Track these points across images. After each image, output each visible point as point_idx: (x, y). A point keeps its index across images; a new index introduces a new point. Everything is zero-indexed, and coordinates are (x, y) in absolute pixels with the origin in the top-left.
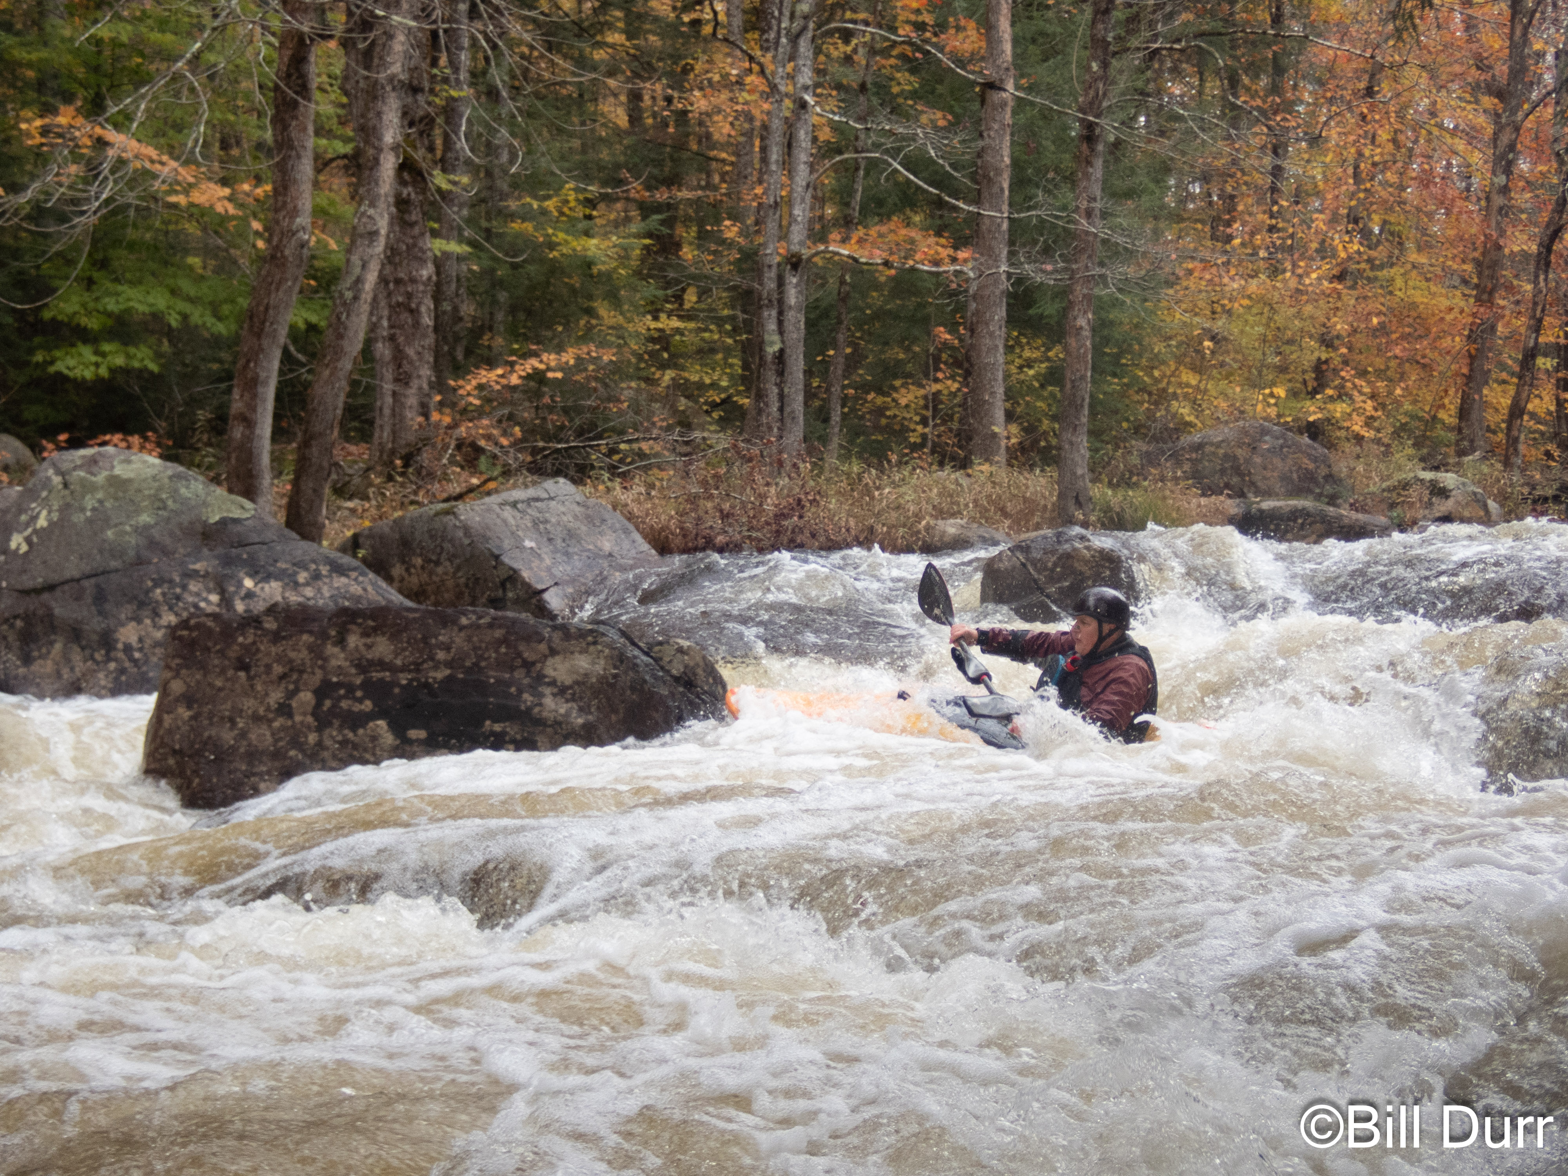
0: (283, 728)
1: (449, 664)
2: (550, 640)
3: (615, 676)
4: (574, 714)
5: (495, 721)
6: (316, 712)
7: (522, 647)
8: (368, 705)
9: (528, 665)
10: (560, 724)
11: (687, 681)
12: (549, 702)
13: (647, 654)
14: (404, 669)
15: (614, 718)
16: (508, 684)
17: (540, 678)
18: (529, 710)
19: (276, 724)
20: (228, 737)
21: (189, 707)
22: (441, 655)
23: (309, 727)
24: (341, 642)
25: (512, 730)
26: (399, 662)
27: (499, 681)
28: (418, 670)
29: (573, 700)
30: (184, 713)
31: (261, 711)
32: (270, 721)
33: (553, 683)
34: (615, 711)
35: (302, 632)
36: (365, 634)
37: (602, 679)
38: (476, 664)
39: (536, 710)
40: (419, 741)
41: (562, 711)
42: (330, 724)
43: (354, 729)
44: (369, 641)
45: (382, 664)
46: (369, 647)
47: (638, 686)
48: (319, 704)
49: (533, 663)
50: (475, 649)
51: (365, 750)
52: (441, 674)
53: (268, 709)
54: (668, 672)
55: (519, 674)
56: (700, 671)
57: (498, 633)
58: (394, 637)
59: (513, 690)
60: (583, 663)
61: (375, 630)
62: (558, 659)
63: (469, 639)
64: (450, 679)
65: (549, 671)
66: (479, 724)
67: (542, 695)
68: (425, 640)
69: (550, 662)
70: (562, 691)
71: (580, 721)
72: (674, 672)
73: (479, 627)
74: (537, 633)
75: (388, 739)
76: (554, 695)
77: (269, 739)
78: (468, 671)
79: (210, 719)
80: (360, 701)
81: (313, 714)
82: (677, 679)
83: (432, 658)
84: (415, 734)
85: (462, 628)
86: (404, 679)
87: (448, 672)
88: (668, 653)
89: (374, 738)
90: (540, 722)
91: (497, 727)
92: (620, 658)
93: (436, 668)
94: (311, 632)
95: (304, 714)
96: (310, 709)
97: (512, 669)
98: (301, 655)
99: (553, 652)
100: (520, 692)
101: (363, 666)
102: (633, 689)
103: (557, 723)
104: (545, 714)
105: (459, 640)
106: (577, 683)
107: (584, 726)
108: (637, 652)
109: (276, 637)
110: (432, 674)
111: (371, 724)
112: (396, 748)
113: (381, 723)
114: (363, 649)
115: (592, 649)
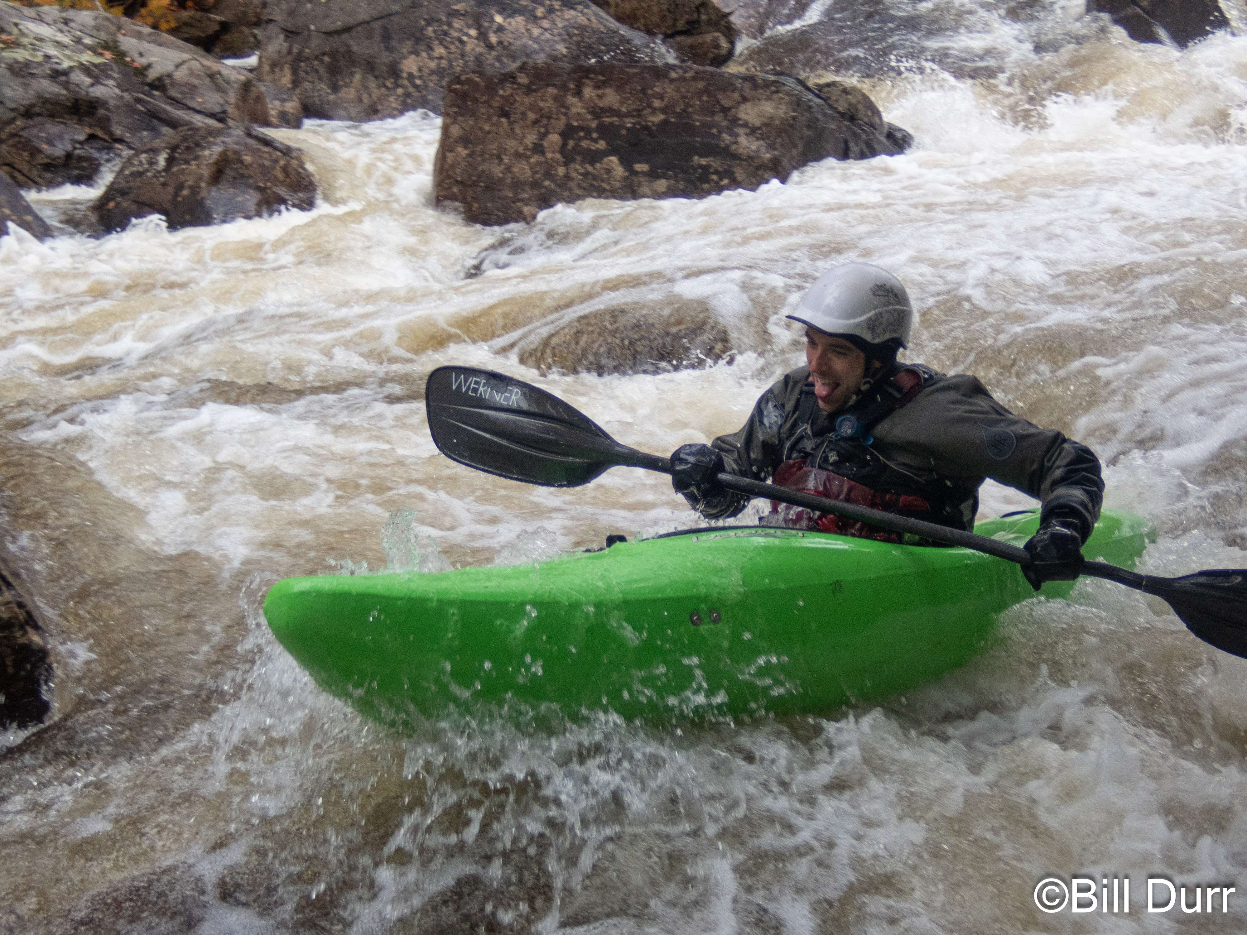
0: (539, 163)
1: (663, 110)
2: (742, 90)
3: (794, 118)
4: (763, 150)
5: (702, 156)
6: (563, 150)
7: (720, 96)
8: (602, 145)
9: (725, 110)
11: (851, 117)
12: (743, 140)
13: (818, 96)
14: (628, 115)
15: (794, 152)
16: (710, 126)
17: (735, 121)
18: (728, 146)
19: (533, 160)
20: (497, 171)
21: (466, 147)
22: (657, 103)
23: (558, 162)
24: (578, 93)
25: (715, 163)
26: (624, 109)
27: (704, 124)
28: (639, 116)
29: (762, 138)
30: (463, 152)
31: (521, 150)
32: (528, 157)
33: (745, 125)
34: (794, 146)
35: (548, 85)
36: (597, 87)
37: (783, 120)
38: (684, 111)
39: (733, 147)
40: (643, 173)
41: (754, 148)
42: (573, 160)
43: (592, 164)
44: (599, 92)
45: (611, 111)
46: (600, 97)
47: (812, 123)
48: (564, 144)
49: (729, 109)
50: (684, 97)
51: (603, 181)
52: (658, 118)
53: (526, 148)
54: (835, 109)
55: (719, 117)
56: (860, 107)
57: (701, 85)
58: (619, 89)
59: (714, 131)
60: (768, 108)
61: (604, 83)
62: (748, 105)
63: (678, 90)
64: (665, 123)
65: (742, 115)
66: (690, 158)
67: (736, 135)
68: (643, 91)
69: (743, 107)
70: (753, 131)
71: (768, 156)
72: (841, 109)
73: (685, 79)
74: (732, 84)
75: (619, 171)
76: (747, 134)
77: (528, 173)
78: (679, 116)
79: (482, 156)
80: (596, 141)
81: (561, 152)
82: (842, 115)
83: (649, 106)
84: (640, 167)
85: (672, 81)
86: (629, 123)
87: (662, 117)
88: (835, 94)
89: (608, 171)
90: (736, 157)
91: (704, 161)
92: (797, 103)
93: (653, 113)
94: (554, 86)
95: (553, 152)
96: (557, 148)
97: (713, 113)
98: (548, 105)
99: (745, 99)
100: (720, 132)
101: (597, 113)
102: (809, 127)
103: (751, 158)
104: (741, 150)
105: (670, 90)
106: (765, 125)
107: (771, 160)
108: (810, 96)
109: (529, 90)
110: (651, 118)
111: (606, 160)
112: (626, 179)
113: (613, 158)
114: (595, 98)
115: (775, 96)
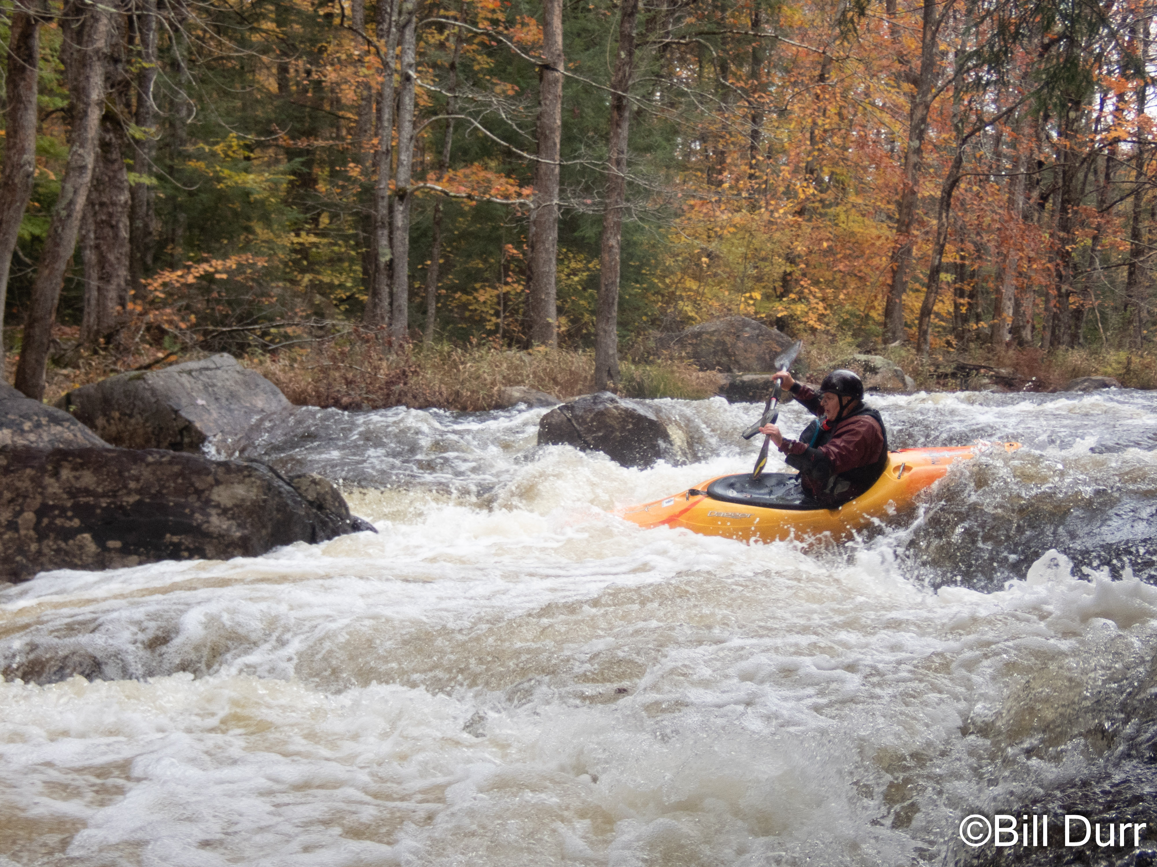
0: (12, 540)
1: (138, 492)
2: (216, 473)
3: (265, 501)
4: (234, 529)
5: (173, 534)
6: (36, 528)
7: (194, 478)
8: (76, 523)
9: (198, 492)
10: (223, 536)
11: (319, 505)
12: (215, 520)
13: (289, 484)
14: (104, 495)
15: (264, 532)
16: (183, 506)
17: (208, 502)
18: (199, 526)
19: (6, 537)
22: (132, 485)
23: (31, 539)
24: (56, 474)
25: (187, 541)
26: (100, 490)
27: (176, 504)
28: (115, 496)
29: (233, 518)
32: (2, 534)
33: (218, 506)
34: (264, 527)
35: (26, 467)
36: (74, 469)
37: (254, 503)
38: (159, 492)
39: (205, 526)
40: (116, 550)
41: (225, 527)
42: (47, 537)
43: (66, 540)
44: (77, 474)
45: (87, 492)
46: (77, 478)
47: (282, 507)
48: (39, 522)
49: (203, 491)
50: (159, 480)
51: (74, 556)
52: (133, 499)
54: (304, 498)
55: (192, 499)
56: (328, 497)
57: (176, 468)
58: (96, 471)
59: (187, 511)
60: (240, 491)
61: (82, 466)
62: (221, 488)
63: (154, 473)
64: (139, 503)
65: (215, 497)
66: (163, 536)
67: (209, 515)
68: (120, 473)
69: (216, 490)
70: (224, 511)
71: (238, 534)
72: (310, 498)
73: (161, 463)
74: (206, 469)
75: (92, 547)
76: (219, 515)
78: (153, 497)
80: (71, 519)
82: (311, 503)
83: (125, 487)
84: (112, 544)
85: (148, 464)
86: (104, 502)
87: (137, 497)
88: (304, 483)
89: (81, 547)
90: (208, 535)
91: (176, 539)
92: (269, 488)
93: (129, 494)
94: (32, 467)
95: (27, 529)
96: (31, 525)
97: (186, 495)
98: (25, 485)
99: (218, 483)
100: (193, 512)
101: (73, 493)
102: (278, 510)
103: (221, 536)
104: (212, 529)
105: (147, 473)
106: (236, 506)
107: (241, 538)
108: (281, 483)
109: (6, 471)
110: (125, 499)
111: (79, 537)
112: (98, 555)
113: (87, 536)
114: (73, 480)
115: (247, 480)
